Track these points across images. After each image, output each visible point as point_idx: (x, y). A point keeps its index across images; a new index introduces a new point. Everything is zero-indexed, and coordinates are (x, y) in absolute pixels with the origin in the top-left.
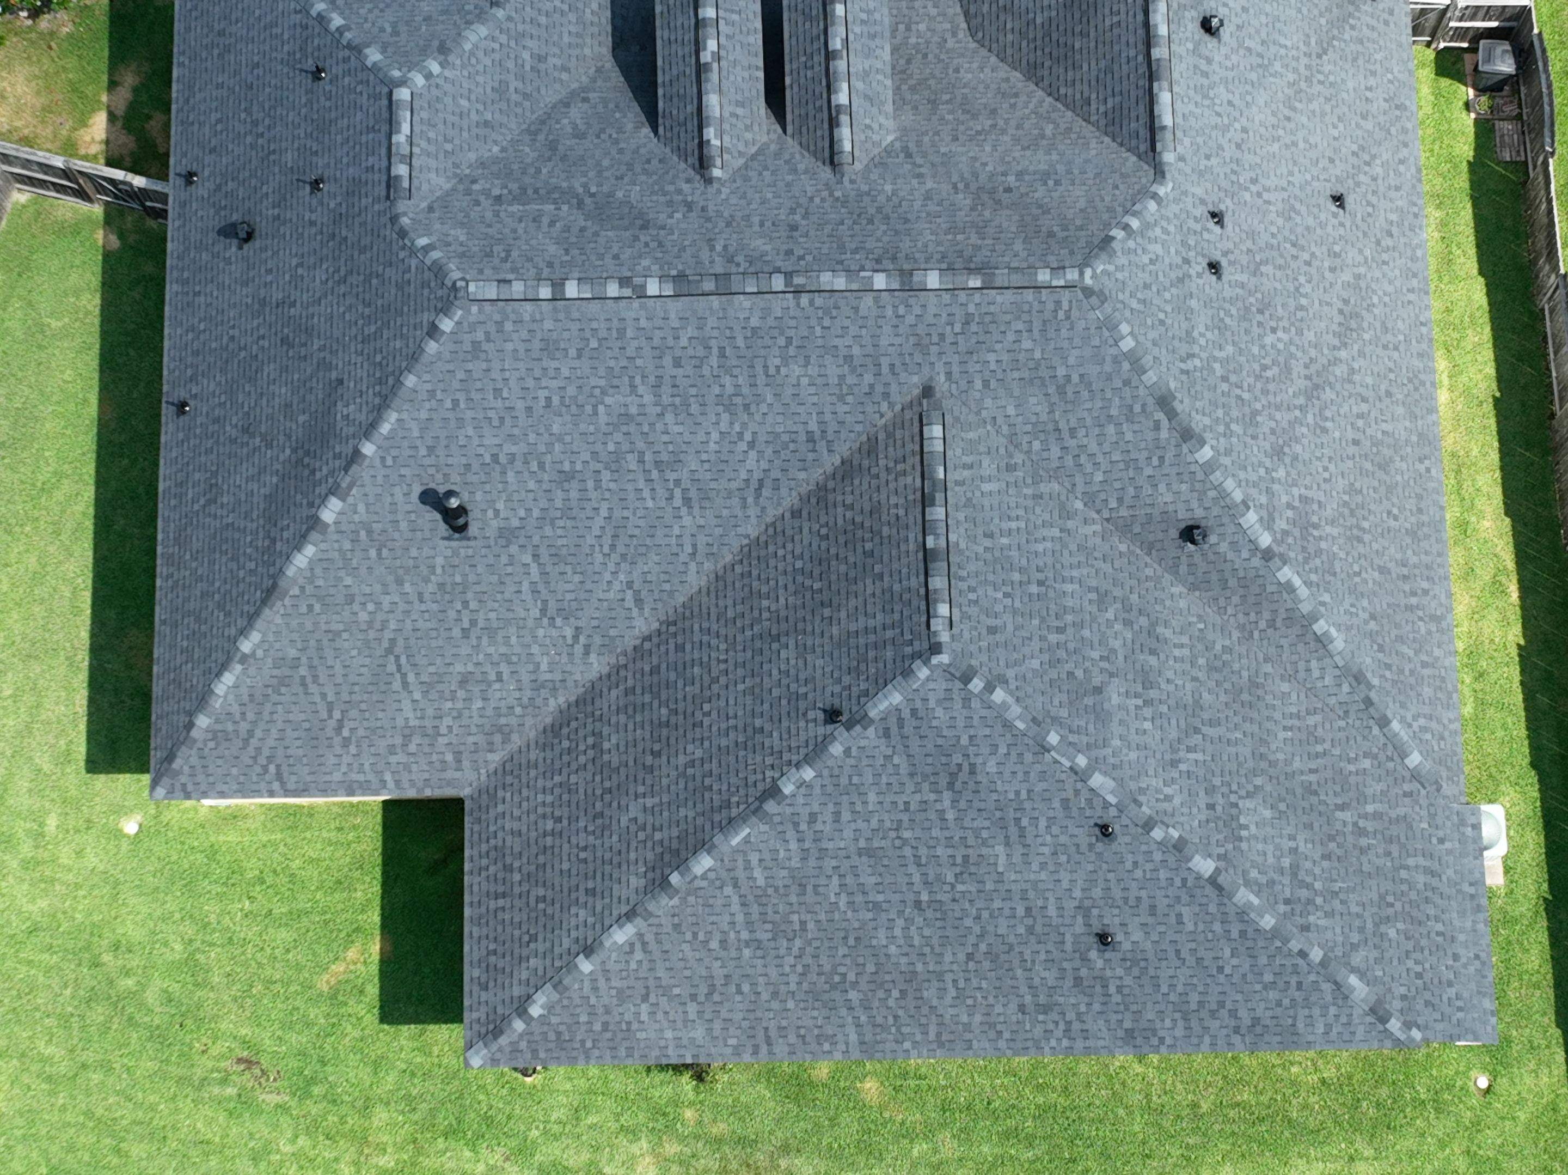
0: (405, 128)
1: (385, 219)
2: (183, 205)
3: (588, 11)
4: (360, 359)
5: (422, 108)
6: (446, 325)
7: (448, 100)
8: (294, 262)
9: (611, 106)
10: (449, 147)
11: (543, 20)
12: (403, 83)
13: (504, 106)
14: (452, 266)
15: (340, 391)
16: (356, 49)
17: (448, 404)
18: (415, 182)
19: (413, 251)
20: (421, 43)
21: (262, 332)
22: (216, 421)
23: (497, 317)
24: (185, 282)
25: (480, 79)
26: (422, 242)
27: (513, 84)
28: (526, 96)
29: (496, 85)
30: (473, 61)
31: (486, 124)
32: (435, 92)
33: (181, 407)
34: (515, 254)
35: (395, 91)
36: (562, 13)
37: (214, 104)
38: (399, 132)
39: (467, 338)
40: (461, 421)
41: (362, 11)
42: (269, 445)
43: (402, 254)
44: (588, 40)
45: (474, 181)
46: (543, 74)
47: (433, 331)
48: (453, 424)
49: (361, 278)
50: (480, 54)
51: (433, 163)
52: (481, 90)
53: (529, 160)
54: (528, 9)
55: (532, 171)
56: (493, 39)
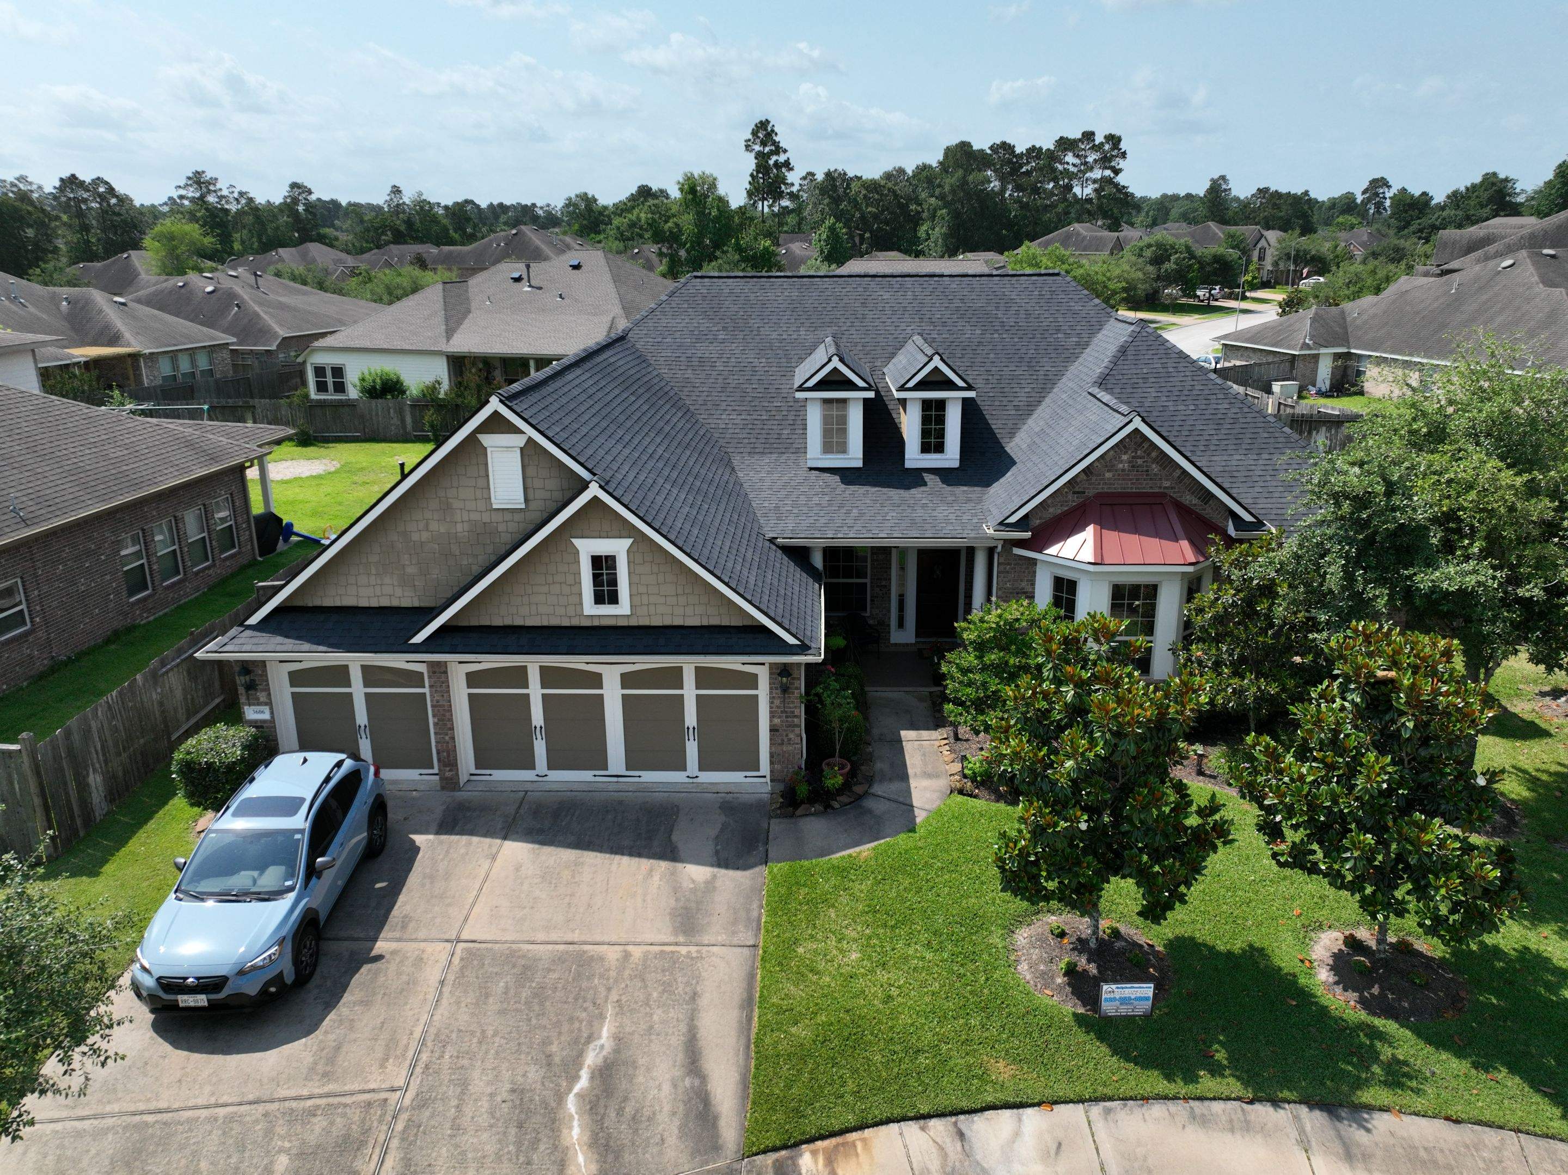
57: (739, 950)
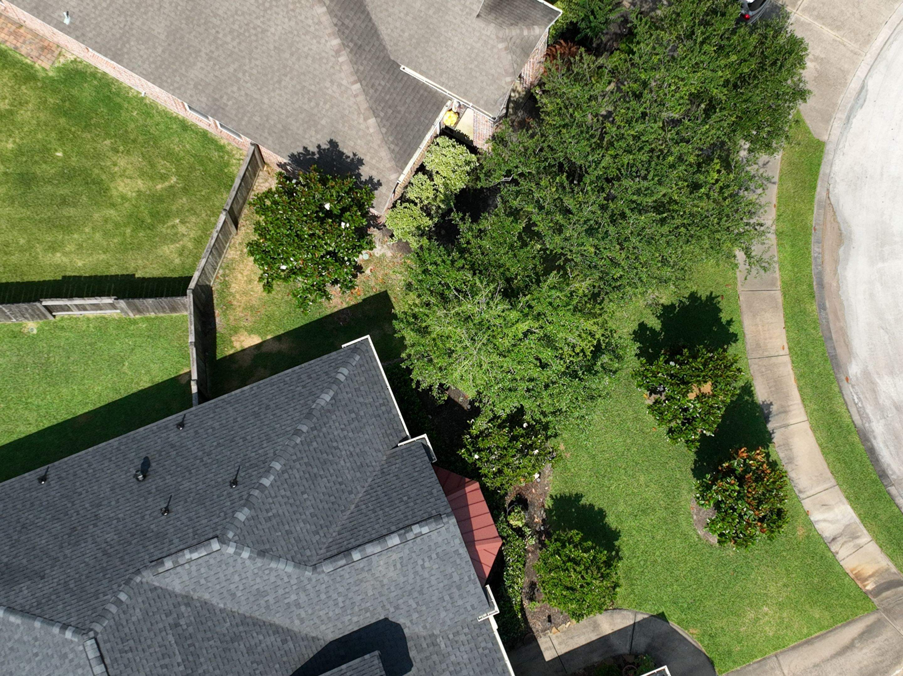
0: (195, 556)
1: (138, 565)
2: (166, 427)
3: (349, 617)
4: (55, 584)
5: (215, 558)
6: (68, 634)
7: (231, 570)
8: (121, 516)
9: (285, 659)
10: (203, 581)
11: (323, 596)
12: (223, 541)
13: (252, 599)
14: (106, 623)
15: (36, 580)
16: (248, 503)
17: (35, 651)
18: (167, 574)
19: (115, 594)
20: (264, 538)
21: (81, 512)
22: (32, 504)
23: (82, 662)
24: (118, 449)
25: (258, 580)
26: (123, 597)
27: (271, 599)
28: (267, 607)
29: (262, 589)
30: (267, 572)
31: (233, 595)
32: (231, 561)
33: (43, 478)
34: (130, 655)
35: (216, 539)
36: (336, 604)
37: (224, 422)
38: (191, 552)
39: (67, 650)
40: (29, 661)
41: (282, 492)
42: (12, 546)
43: (115, 586)
44: (330, 625)
45: (188, 605)
46: (290, 610)
47: (64, 627)
48: (27, 657)
49: (105, 565)
50: (274, 574)
51: (186, 578)
52: (252, 583)
53: (218, 629)
54: (324, 586)
55: (209, 634)
56: (289, 576)
57: (782, 662)
